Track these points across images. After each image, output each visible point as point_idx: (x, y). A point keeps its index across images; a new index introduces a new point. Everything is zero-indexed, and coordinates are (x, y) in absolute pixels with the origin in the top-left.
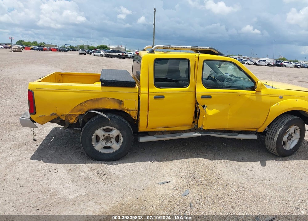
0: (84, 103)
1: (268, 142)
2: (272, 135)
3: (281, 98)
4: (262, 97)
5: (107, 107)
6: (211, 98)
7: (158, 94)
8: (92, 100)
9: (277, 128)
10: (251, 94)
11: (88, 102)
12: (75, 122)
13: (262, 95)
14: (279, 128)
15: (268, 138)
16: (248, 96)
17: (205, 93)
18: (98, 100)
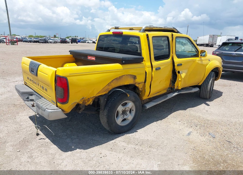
0: (110, 83)
1: (203, 91)
2: (206, 85)
3: (209, 60)
5: (126, 84)
6: (182, 65)
7: (158, 66)
8: (116, 79)
9: (209, 80)
11: (114, 81)
12: (91, 104)
14: (210, 80)
15: (204, 88)
17: (179, 62)
18: (120, 78)
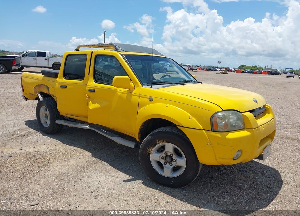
3: (151, 100)
4: (132, 96)
5: (44, 92)
6: (95, 92)
7: (64, 84)
8: (38, 85)
10: (122, 92)
11: (37, 87)
13: (133, 94)
16: (120, 94)
17: (91, 87)
18: (41, 85)
